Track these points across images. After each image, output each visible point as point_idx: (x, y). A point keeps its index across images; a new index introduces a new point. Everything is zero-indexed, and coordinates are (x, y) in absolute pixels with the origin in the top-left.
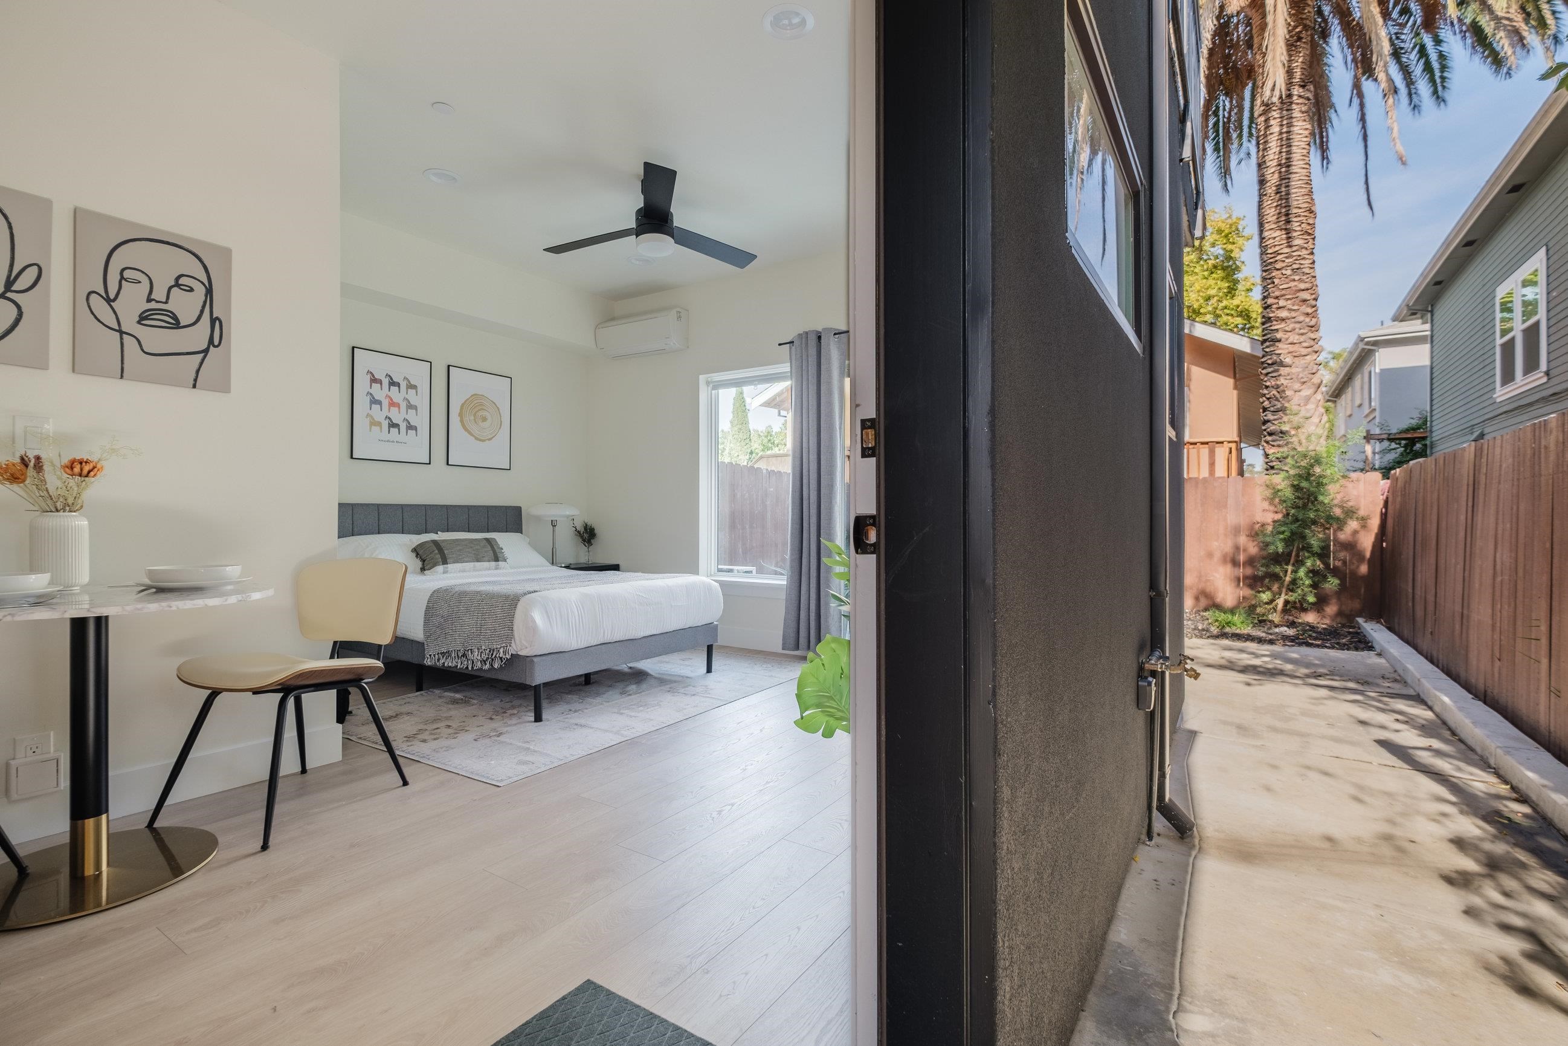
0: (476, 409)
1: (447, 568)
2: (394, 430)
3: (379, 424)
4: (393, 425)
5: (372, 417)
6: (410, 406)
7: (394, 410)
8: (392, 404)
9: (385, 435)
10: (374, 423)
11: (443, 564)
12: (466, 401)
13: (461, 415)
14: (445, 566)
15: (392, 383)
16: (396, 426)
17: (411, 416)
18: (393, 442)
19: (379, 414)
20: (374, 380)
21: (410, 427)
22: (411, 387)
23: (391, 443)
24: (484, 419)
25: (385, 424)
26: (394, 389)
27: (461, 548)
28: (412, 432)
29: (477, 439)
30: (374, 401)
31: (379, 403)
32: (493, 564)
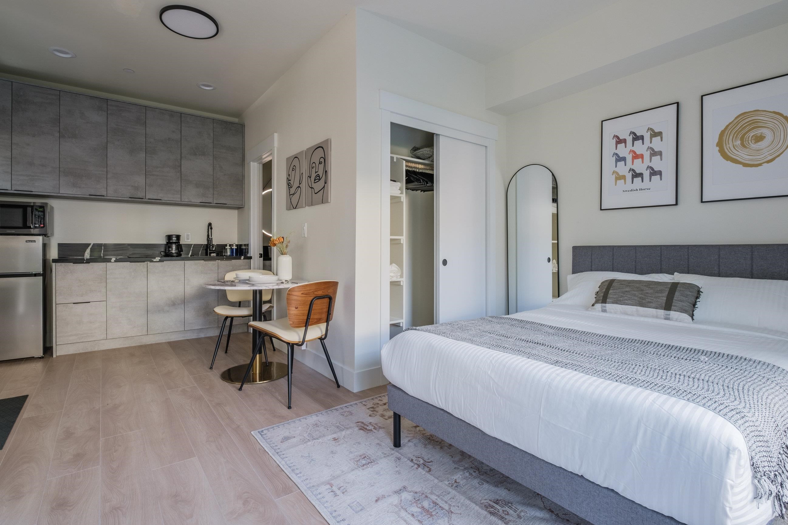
0: (744, 132)
1: (605, 307)
2: (638, 180)
3: (624, 177)
4: (636, 175)
5: (617, 173)
6: (654, 153)
7: (638, 161)
8: (636, 156)
9: (629, 185)
10: (619, 177)
11: (602, 303)
12: (728, 126)
13: (720, 144)
14: (604, 305)
15: (636, 138)
16: (641, 175)
17: (656, 162)
18: (637, 190)
19: (623, 169)
20: (619, 141)
21: (654, 173)
22: (655, 134)
23: (634, 191)
24: (759, 138)
25: (629, 176)
26: (638, 143)
27: (627, 289)
28: (656, 178)
29: (745, 165)
30: (620, 159)
31: (624, 159)
32: (661, 312)
